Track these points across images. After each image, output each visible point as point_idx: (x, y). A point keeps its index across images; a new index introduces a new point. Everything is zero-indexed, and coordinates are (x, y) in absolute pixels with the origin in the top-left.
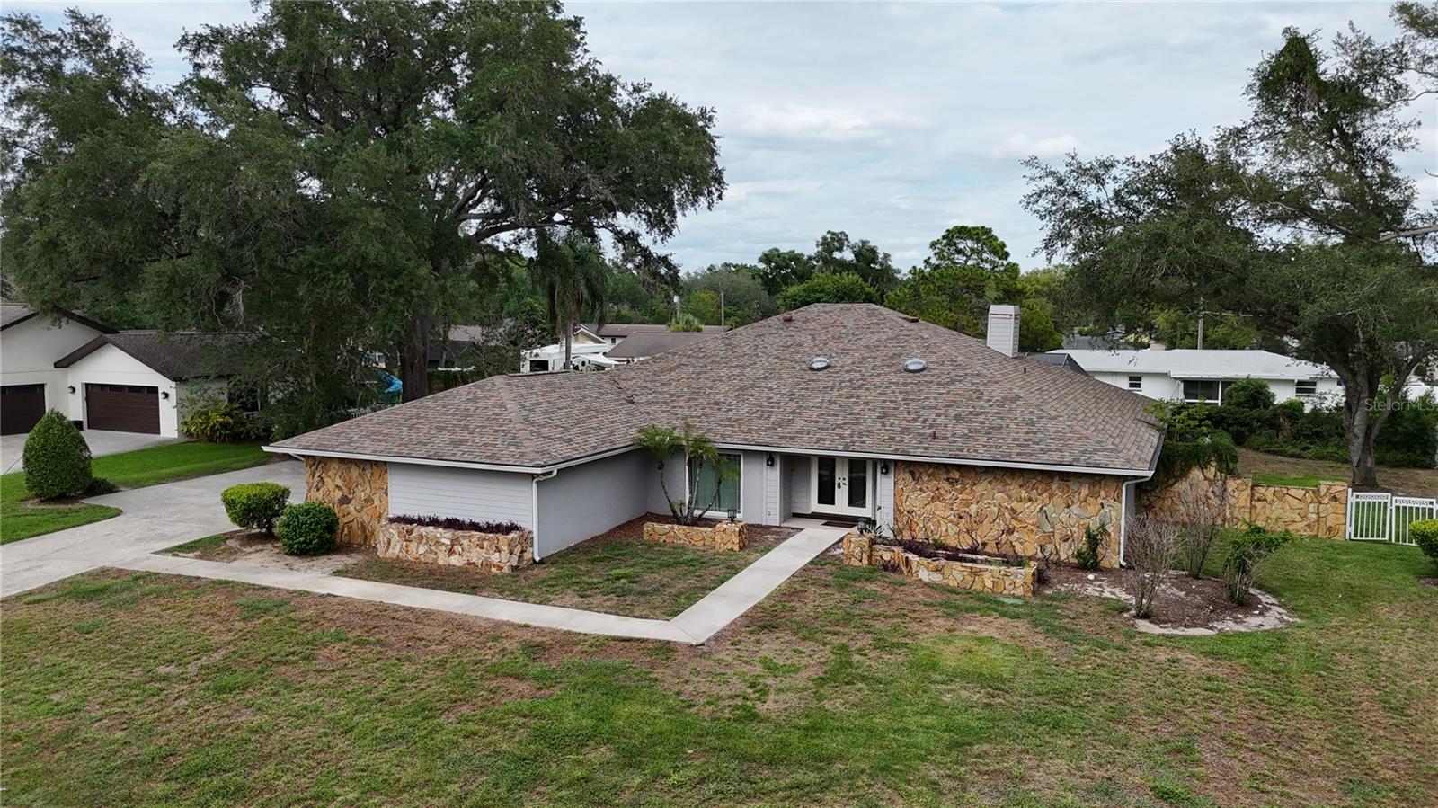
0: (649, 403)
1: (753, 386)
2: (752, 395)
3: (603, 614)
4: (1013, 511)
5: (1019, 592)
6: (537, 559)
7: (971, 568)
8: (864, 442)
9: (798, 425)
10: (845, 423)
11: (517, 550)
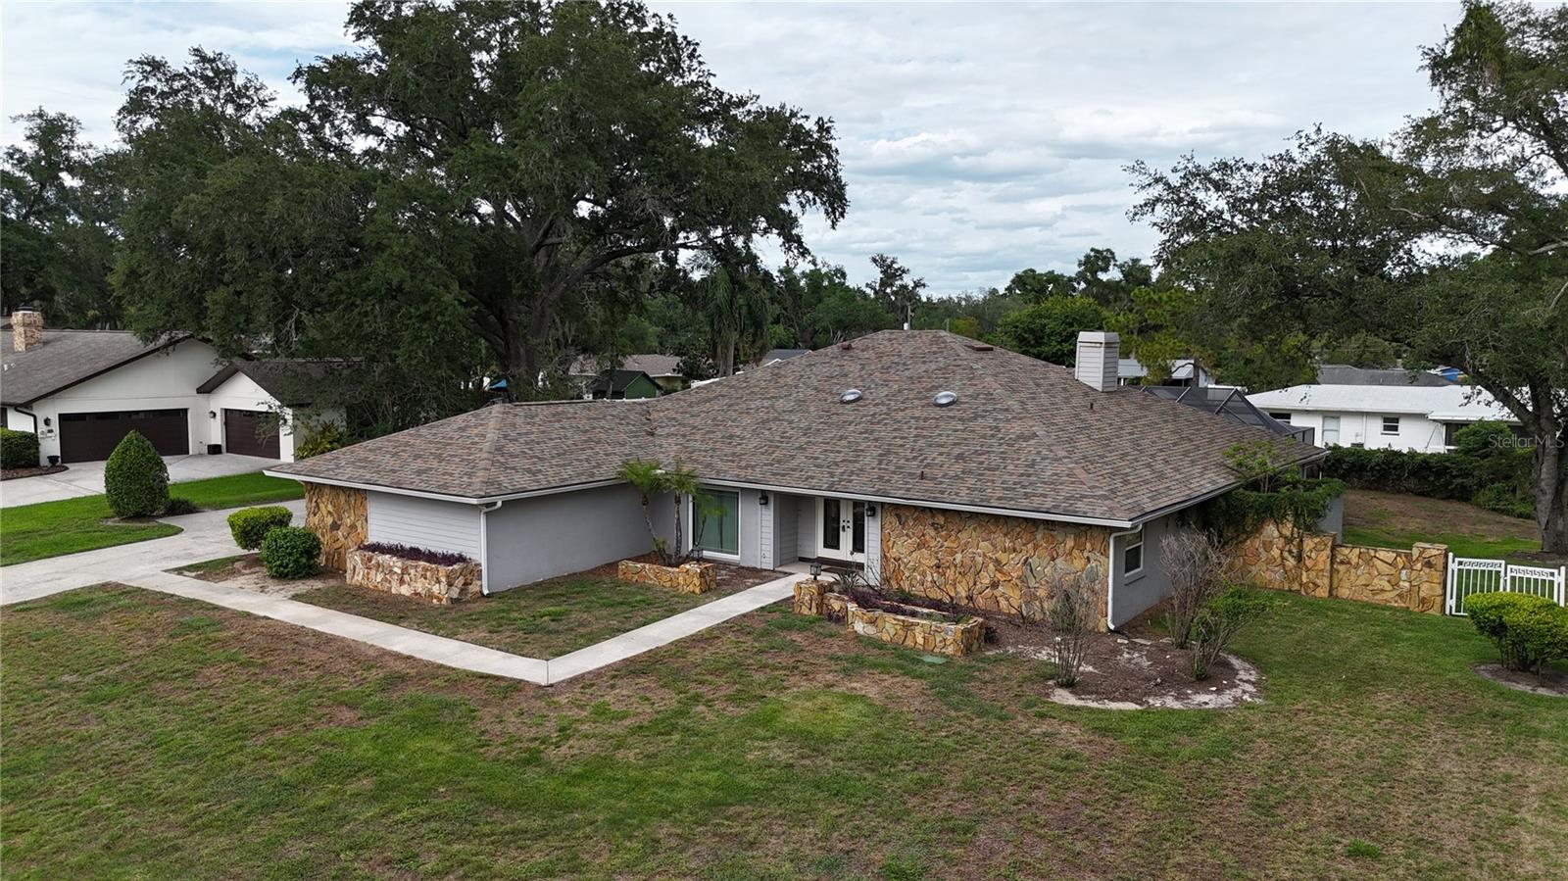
0: (668, 435)
1: (776, 419)
2: (769, 429)
4: (998, 562)
6: (486, 592)
7: (903, 621)
8: (850, 481)
9: (797, 462)
10: (843, 461)
11: (459, 582)
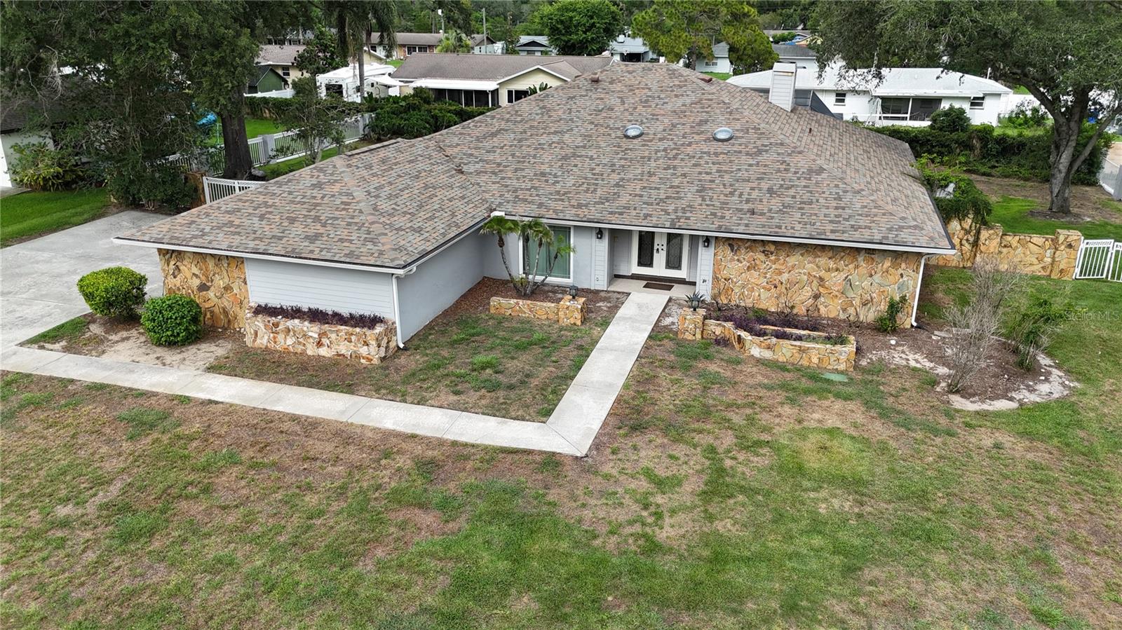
0: (478, 173)
1: (574, 155)
2: (576, 166)
3: (480, 416)
4: (821, 279)
5: (842, 367)
6: (402, 346)
7: (800, 347)
8: (688, 218)
9: (624, 200)
10: (667, 198)
11: (384, 343)
